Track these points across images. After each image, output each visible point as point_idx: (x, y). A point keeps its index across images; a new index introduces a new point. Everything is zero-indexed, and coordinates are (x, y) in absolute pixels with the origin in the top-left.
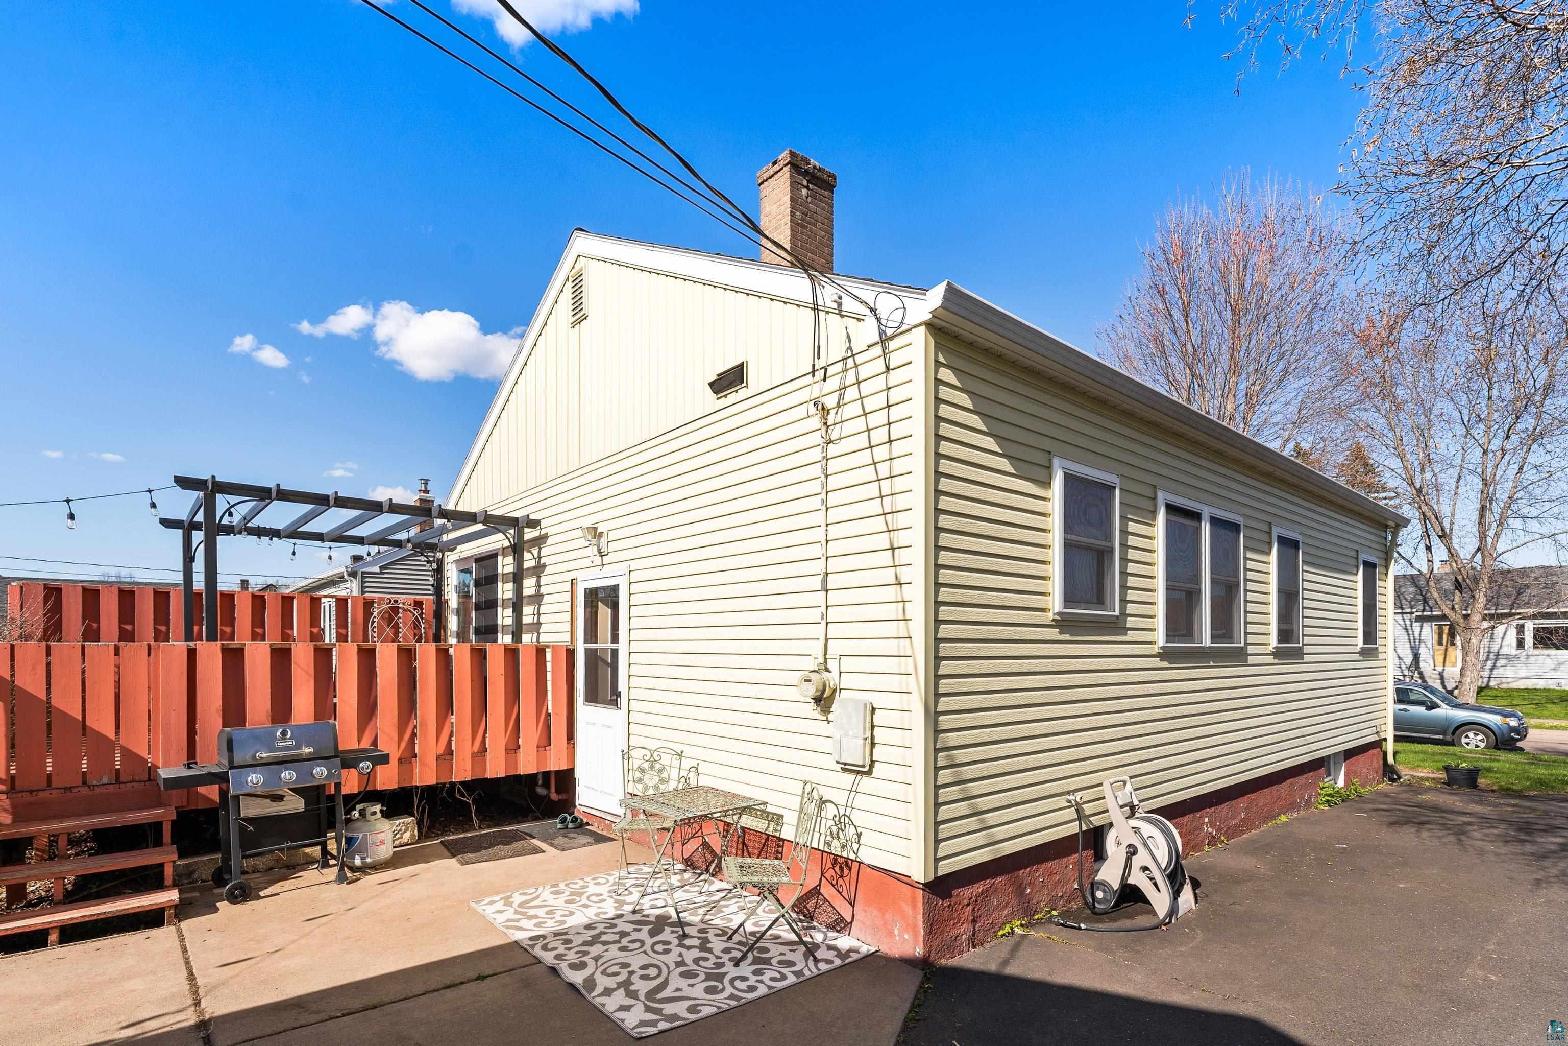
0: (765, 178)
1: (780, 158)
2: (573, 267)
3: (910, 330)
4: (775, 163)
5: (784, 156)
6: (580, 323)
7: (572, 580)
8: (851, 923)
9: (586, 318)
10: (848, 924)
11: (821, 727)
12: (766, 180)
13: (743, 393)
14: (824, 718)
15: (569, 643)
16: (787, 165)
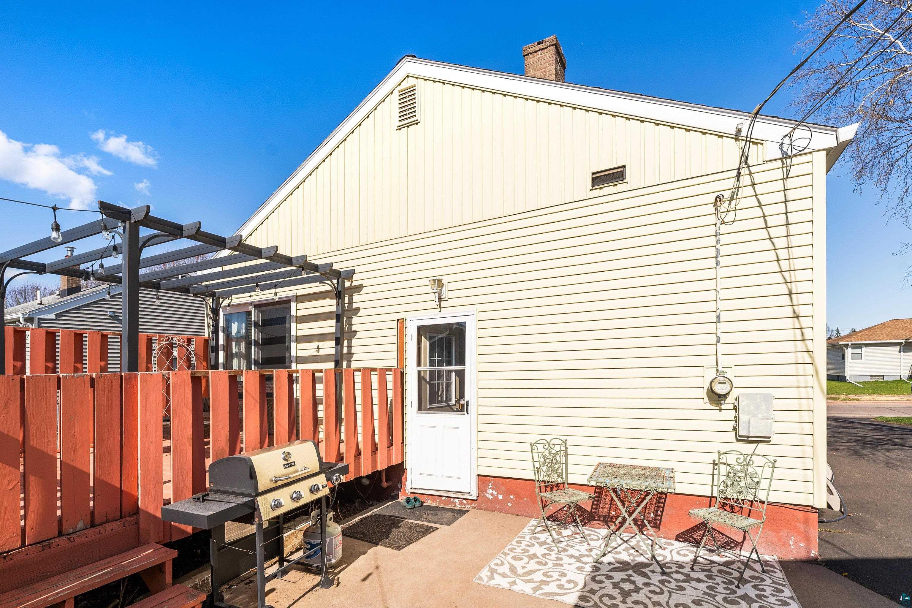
0: (531, 52)
1: (546, 39)
2: (400, 85)
3: (811, 152)
4: (539, 43)
5: (550, 39)
6: (408, 127)
7: (398, 320)
8: (743, 542)
9: (417, 124)
10: (739, 543)
11: (715, 414)
12: (531, 53)
13: (621, 187)
14: (718, 408)
15: (396, 367)
16: (550, 46)
